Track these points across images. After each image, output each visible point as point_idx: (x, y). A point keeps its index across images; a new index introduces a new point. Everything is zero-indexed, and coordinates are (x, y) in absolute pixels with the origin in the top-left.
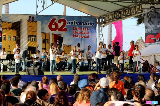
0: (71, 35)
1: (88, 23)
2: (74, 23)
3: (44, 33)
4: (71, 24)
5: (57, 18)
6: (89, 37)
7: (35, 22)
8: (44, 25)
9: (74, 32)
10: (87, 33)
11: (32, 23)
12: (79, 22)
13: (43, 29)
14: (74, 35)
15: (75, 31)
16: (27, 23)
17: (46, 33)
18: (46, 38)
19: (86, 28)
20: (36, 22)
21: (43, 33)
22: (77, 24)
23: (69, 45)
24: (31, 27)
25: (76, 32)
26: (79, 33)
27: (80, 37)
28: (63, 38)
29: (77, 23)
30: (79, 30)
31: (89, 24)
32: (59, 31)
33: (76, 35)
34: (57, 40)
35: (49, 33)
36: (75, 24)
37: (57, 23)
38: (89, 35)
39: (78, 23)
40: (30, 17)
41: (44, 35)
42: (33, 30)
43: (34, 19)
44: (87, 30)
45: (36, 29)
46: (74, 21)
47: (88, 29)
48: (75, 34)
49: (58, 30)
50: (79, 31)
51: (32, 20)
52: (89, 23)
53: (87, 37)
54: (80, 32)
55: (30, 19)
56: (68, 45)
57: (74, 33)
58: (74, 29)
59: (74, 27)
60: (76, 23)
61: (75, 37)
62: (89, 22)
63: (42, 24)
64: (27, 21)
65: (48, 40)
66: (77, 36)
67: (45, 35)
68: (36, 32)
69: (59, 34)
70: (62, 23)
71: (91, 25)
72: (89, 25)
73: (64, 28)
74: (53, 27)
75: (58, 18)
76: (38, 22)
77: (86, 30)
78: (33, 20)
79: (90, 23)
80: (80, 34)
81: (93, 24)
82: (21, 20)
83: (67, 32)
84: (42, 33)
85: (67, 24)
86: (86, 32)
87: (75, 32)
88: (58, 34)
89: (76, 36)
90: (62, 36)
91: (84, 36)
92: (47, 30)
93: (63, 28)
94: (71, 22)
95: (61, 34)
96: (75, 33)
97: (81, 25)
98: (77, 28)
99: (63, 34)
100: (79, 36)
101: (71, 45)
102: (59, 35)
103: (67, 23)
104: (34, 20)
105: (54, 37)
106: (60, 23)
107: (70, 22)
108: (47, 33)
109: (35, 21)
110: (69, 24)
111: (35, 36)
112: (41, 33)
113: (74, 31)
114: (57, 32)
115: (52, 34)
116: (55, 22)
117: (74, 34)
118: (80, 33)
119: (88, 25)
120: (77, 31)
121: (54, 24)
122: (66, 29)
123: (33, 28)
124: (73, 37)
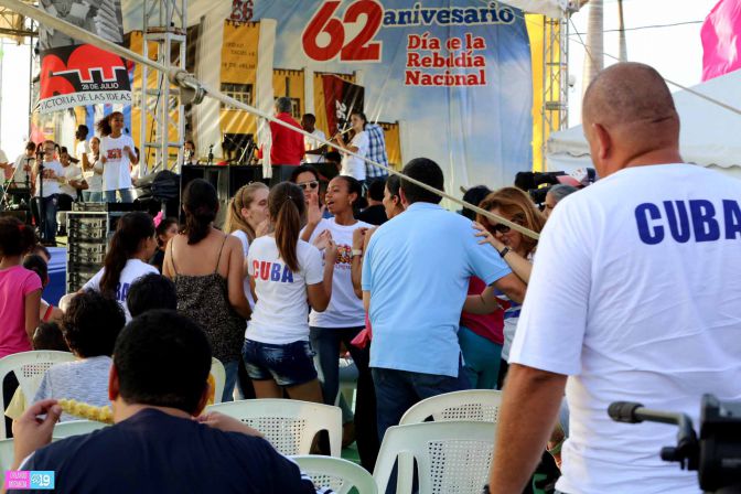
0: (395, 75)
1: (484, 12)
2: (416, 13)
3: (284, 70)
4: (401, 21)
5: (343, 1)
6: (483, 82)
7: (254, 23)
8: (285, 34)
9: (413, 60)
10: (473, 61)
11: (242, 28)
12: (438, 10)
13: (279, 52)
14: (409, 74)
15: (417, 56)
16: (221, 33)
17: (290, 71)
18: (292, 95)
19: (469, 37)
20: (259, 22)
21: (280, 70)
22: (428, 20)
23: (389, 124)
24: (235, 49)
25: (420, 61)
26: (436, 65)
28: (362, 90)
29: (429, 14)
30: (435, 50)
31: (489, 16)
32: (343, 58)
33: (421, 75)
34: (337, 102)
35: (303, 70)
36: (416, 21)
37: (342, 20)
38: (482, 72)
39: (433, 12)
40: (236, 3)
41: (282, 79)
42: (245, 60)
43: (251, 10)
44: (475, 46)
45: (255, 55)
46: (418, 7)
47: (480, 44)
48: (413, 69)
49: (339, 55)
50: (436, 54)
51: (244, 16)
52: (487, 11)
53: (473, 80)
54: (441, 59)
55: (238, 12)
56: (385, 124)
57: (410, 65)
58: (411, 47)
59: (411, 38)
60: (421, 17)
61: (416, 82)
62: (489, 8)
63: (279, 30)
64: (222, 21)
65: (298, 100)
66: (427, 80)
67: (287, 79)
68: (253, 67)
69: (345, 75)
70: (363, 19)
71: (501, 21)
72: (490, 22)
73: (371, 42)
74: (323, 39)
76: (264, 22)
77: (469, 47)
78: (248, 15)
79: (493, 12)
80: (442, 65)
81: (506, 16)
82: (203, 18)
83: (380, 61)
84: (275, 70)
85: (381, 24)
86: (469, 59)
87: (414, 57)
88: (341, 75)
89: (421, 79)
90: (359, 82)
91: (458, 77)
92: (297, 58)
93: (366, 46)
94: (402, 15)
95: (354, 73)
96: (417, 65)
97: (448, 21)
98: (425, 41)
99: (363, 72)
100: (435, 79)
101: (397, 123)
102: (343, 78)
103: (383, 17)
104: (251, 15)
105: (321, 89)
106: (354, 21)
107: (397, 13)
108: (294, 71)
109: (253, 19)
110: (390, 25)
111: (249, 88)
112: (272, 72)
113: (411, 55)
114: (335, 65)
115: (317, 73)
116: (334, 16)
117: (409, 69)
118: (439, 62)
119: (484, 19)
120: (423, 53)
121: (328, 30)
122: (377, 46)
123: (243, 53)
124: (408, 83)
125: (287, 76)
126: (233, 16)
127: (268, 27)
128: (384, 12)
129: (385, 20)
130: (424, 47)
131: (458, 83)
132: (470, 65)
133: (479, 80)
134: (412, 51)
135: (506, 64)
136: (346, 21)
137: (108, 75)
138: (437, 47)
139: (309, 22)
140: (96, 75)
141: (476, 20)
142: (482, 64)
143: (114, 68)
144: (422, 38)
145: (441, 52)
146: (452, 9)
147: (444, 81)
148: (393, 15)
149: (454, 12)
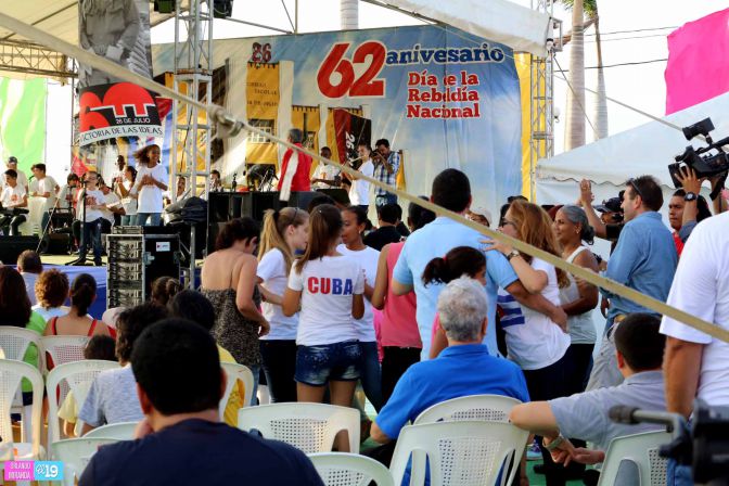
0: (398, 109)
1: (477, 52)
2: (416, 53)
3: (302, 107)
4: (403, 61)
5: (351, 43)
6: (477, 115)
7: (274, 65)
8: (302, 74)
9: (413, 95)
10: (468, 95)
11: (263, 69)
12: (436, 50)
13: (297, 91)
14: (411, 108)
15: (417, 92)
16: (245, 74)
17: (307, 107)
18: (308, 129)
19: (464, 73)
20: (278, 63)
21: (298, 107)
22: (426, 60)
24: (260, 88)
25: (419, 96)
26: (434, 99)
27: (437, 113)
28: (369, 122)
29: (427, 54)
30: (433, 86)
31: (482, 56)
33: (420, 109)
34: (347, 135)
35: (318, 107)
36: (416, 60)
37: (351, 61)
38: (476, 105)
39: (431, 52)
40: (256, 45)
41: (300, 113)
42: (268, 98)
43: (269, 53)
44: (469, 82)
45: (277, 93)
46: (417, 48)
47: (474, 80)
48: (414, 104)
49: (348, 92)
50: (434, 90)
51: (264, 58)
52: (480, 51)
53: (468, 113)
54: (439, 94)
55: (258, 55)
57: (411, 100)
58: (411, 83)
59: (412, 75)
60: (420, 57)
61: (417, 114)
62: (482, 49)
63: (297, 71)
64: (245, 63)
65: (314, 133)
66: (427, 113)
67: (305, 115)
68: (276, 104)
69: (353, 109)
70: (369, 58)
71: (492, 60)
72: (483, 61)
73: (375, 79)
75: (357, 40)
76: (283, 63)
77: (464, 83)
78: (267, 57)
79: (485, 52)
80: (439, 100)
81: (497, 56)
82: (227, 60)
83: (384, 96)
84: (293, 106)
85: (385, 63)
86: (464, 94)
87: (414, 92)
88: (349, 109)
89: (421, 112)
90: (366, 115)
91: (454, 111)
92: (313, 96)
93: (371, 82)
94: (403, 55)
95: (361, 108)
96: (417, 99)
97: (445, 61)
98: (424, 78)
99: (369, 107)
100: (434, 111)
102: (351, 112)
103: (386, 56)
104: (270, 57)
106: (362, 61)
107: (399, 53)
108: (311, 107)
109: (271, 61)
110: (393, 64)
111: (271, 123)
112: (291, 108)
113: (411, 91)
114: (346, 101)
115: (330, 109)
116: (344, 58)
117: (411, 103)
118: (437, 97)
119: (478, 58)
120: (423, 89)
121: (339, 70)
122: (381, 83)
123: (266, 92)
124: (410, 116)
125: (304, 111)
126: (254, 58)
127: (286, 68)
128: (386, 52)
129: (389, 59)
130: (423, 83)
131: (454, 116)
132: (465, 99)
133: (473, 113)
134: (413, 87)
135: (498, 98)
136: (355, 61)
137: (141, 111)
138: (435, 84)
139: (322, 64)
140: (130, 110)
141: (470, 59)
142: (476, 98)
143: (145, 105)
144: (421, 75)
145: (439, 88)
146: (448, 49)
147: (441, 113)
148: (395, 55)
149: (451, 52)
